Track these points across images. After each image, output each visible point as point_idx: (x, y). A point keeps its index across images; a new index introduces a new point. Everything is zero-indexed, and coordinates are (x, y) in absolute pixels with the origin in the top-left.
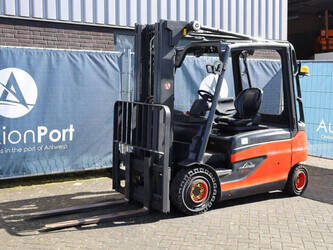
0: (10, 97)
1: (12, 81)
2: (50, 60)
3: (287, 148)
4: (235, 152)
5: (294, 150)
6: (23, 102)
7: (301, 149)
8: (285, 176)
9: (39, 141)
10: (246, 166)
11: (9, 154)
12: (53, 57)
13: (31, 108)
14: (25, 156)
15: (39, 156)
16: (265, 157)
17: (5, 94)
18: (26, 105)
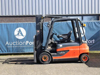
0: (20, 34)
1: (20, 30)
2: (29, 25)
3: (78, 48)
4: (57, 49)
5: (81, 49)
6: (22, 35)
7: (84, 49)
8: (78, 57)
9: (27, 44)
10: (61, 53)
11: (19, 47)
12: (30, 24)
13: (24, 37)
14: (23, 48)
15: (27, 48)
16: (69, 51)
17: (18, 34)
18: (23, 36)
